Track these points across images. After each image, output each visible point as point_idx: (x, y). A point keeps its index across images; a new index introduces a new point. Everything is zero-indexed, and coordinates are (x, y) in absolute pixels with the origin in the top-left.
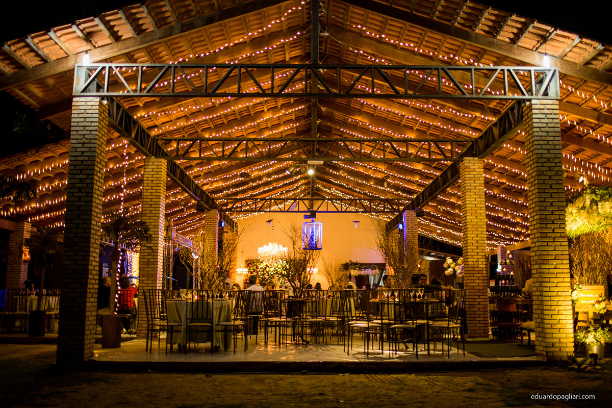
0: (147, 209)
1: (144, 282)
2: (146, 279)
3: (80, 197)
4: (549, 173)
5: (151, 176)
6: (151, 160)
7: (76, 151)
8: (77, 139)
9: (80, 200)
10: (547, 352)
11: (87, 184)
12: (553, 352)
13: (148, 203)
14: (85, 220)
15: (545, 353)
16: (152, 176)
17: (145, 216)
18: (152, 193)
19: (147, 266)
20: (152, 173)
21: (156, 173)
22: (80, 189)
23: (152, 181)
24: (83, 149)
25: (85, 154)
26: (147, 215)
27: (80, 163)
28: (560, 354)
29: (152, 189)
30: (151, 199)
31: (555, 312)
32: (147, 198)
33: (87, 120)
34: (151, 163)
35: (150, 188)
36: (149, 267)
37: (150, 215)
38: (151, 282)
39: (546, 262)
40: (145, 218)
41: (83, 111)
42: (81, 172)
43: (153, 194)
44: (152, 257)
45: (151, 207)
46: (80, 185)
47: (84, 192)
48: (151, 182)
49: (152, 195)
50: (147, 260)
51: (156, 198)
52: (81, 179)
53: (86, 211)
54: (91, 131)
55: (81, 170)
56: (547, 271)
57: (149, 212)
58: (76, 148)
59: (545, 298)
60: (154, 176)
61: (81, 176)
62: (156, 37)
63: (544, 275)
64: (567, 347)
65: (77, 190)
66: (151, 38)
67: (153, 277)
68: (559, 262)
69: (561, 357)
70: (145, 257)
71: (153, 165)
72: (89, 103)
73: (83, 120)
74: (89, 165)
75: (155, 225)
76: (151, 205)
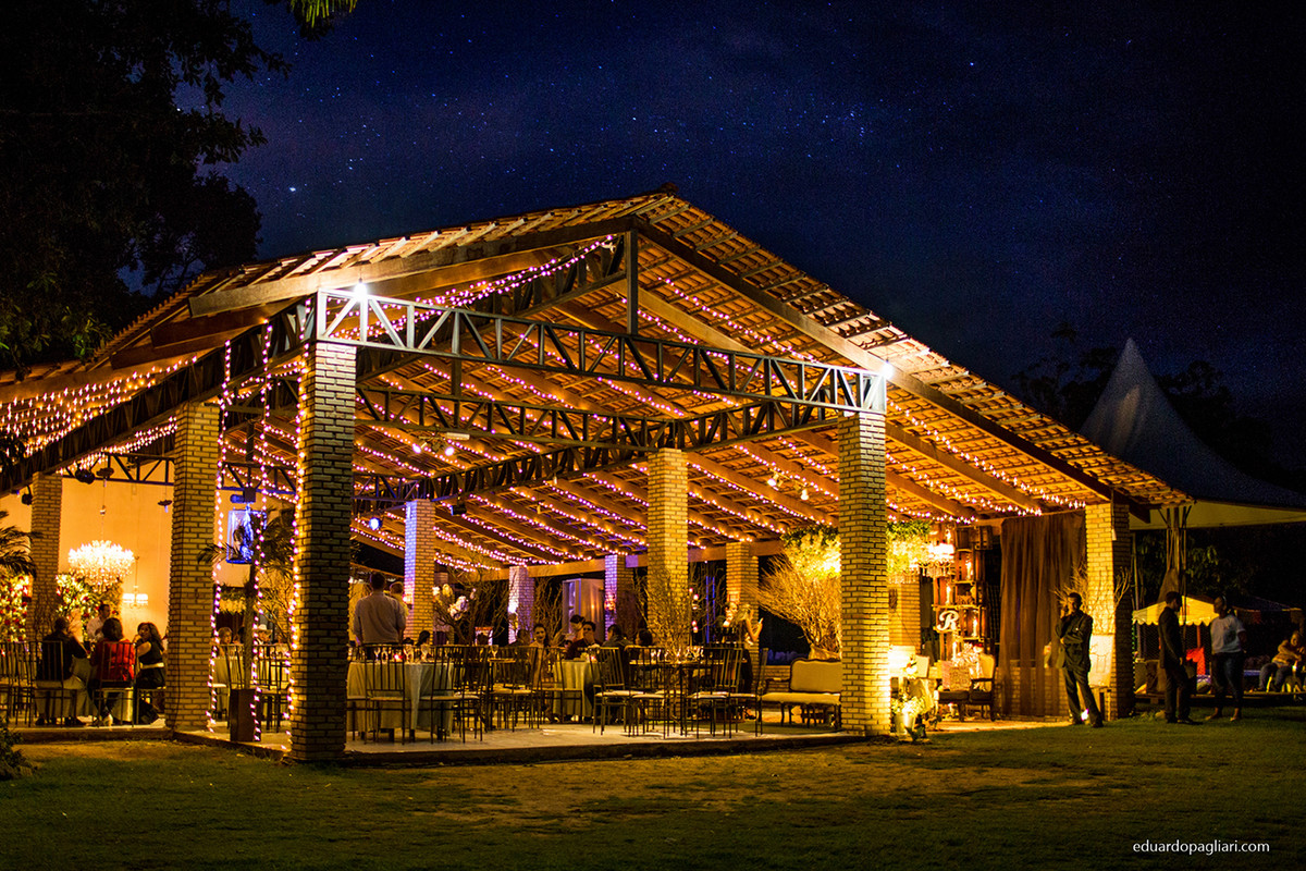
0: (193, 497)
1: (189, 629)
2: (192, 623)
3: (332, 504)
4: (874, 507)
5: (199, 438)
6: (199, 409)
7: (324, 430)
8: (325, 411)
9: (332, 509)
10: (865, 726)
11: (343, 483)
12: (871, 725)
13: (194, 487)
14: (341, 539)
15: (863, 728)
16: (202, 440)
17: (190, 510)
18: (201, 469)
19: (193, 601)
20: (201, 433)
21: (207, 433)
22: (333, 490)
23: (201, 447)
24: (334, 428)
25: (338, 436)
26: (193, 508)
27: (331, 449)
28: (878, 727)
29: (201, 462)
30: (200, 480)
31: (874, 678)
32: (192, 478)
33: (339, 382)
34: (198, 415)
35: (198, 460)
36: (196, 603)
37: (199, 509)
38: (201, 629)
39: (868, 616)
40: (190, 514)
41: (333, 367)
42: (333, 464)
43: (204, 471)
44: (202, 585)
45: (200, 494)
46: (332, 485)
47: (339, 496)
48: (199, 449)
49: (201, 473)
50: (193, 590)
51: (209, 479)
52: (333, 475)
53: (342, 526)
54: (345, 400)
55: (333, 461)
56: (868, 627)
57: (196, 503)
58: (324, 425)
59: (866, 661)
60: (204, 438)
61: (332, 471)
62: (432, 262)
63: (866, 633)
64: (883, 719)
65: (328, 492)
66: (425, 263)
67: (203, 620)
68: (879, 617)
69: (878, 731)
70: (190, 585)
71: (202, 418)
72: (340, 355)
73: (332, 381)
74: (344, 454)
75: (207, 528)
76: (200, 490)
